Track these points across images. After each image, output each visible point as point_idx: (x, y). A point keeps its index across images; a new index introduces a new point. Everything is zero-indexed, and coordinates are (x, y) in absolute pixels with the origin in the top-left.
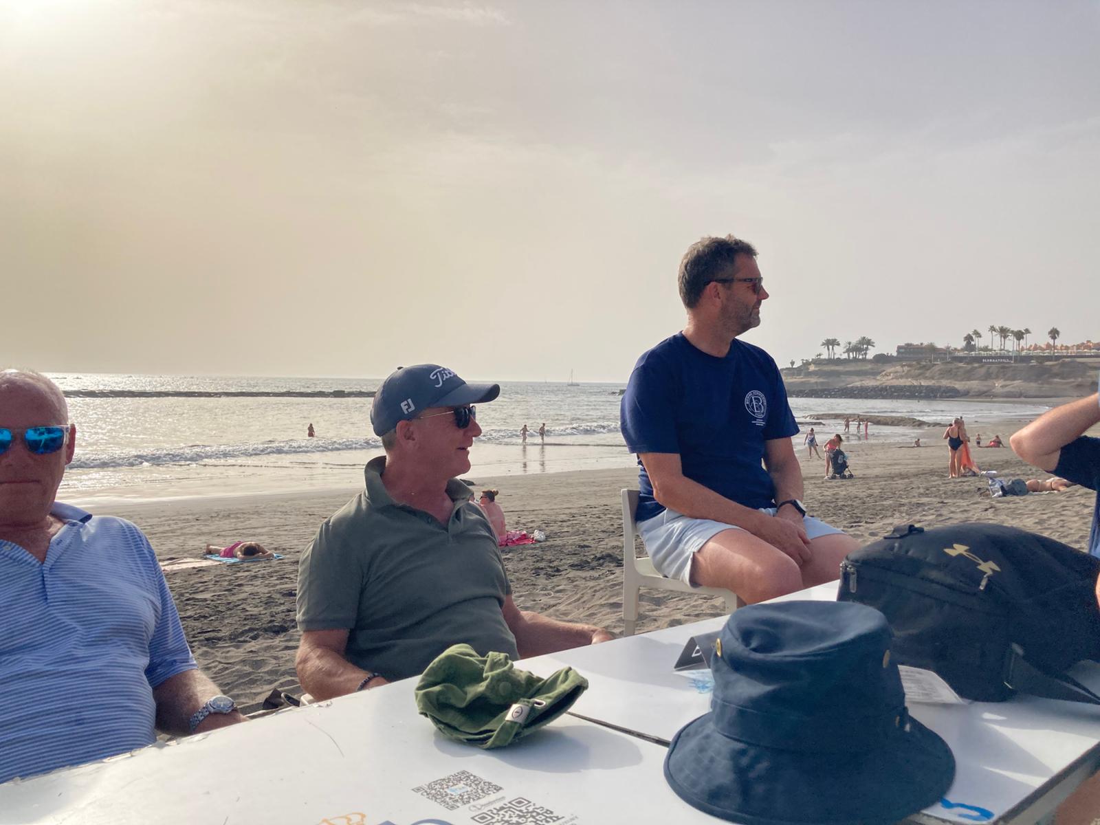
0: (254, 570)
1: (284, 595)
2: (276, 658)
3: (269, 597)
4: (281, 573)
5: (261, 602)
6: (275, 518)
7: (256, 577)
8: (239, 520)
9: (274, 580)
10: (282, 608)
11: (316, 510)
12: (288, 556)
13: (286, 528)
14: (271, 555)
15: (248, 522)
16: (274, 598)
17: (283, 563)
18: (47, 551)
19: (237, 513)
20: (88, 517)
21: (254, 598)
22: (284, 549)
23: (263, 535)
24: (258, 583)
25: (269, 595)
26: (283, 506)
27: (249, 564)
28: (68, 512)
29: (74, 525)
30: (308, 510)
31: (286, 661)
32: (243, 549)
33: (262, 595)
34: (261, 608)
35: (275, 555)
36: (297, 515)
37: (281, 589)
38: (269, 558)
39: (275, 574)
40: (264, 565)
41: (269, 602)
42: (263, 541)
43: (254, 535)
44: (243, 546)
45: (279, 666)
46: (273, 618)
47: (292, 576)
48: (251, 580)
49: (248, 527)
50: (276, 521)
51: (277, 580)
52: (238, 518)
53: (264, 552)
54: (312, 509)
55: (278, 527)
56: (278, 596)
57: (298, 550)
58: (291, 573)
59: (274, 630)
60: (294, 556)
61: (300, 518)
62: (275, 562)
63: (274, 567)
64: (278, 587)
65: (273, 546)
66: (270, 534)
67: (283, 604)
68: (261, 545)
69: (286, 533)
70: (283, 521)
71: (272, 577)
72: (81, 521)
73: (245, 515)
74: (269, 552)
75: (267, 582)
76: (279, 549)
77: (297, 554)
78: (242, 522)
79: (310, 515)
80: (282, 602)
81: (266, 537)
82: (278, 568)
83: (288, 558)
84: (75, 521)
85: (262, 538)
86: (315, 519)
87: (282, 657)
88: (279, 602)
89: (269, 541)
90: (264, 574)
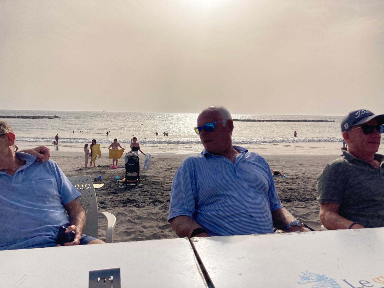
0: (278, 180)
1: (289, 189)
2: (293, 210)
3: (284, 189)
4: (287, 182)
5: (281, 191)
6: (283, 163)
7: (278, 182)
8: (271, 163)
9: (284, 184)
10: (289, 194)
11: (297, 162)
12: (289, 176)
13: (287, 167)
14: (283, 175)
15: (274, 164)
16: (285, 190)
17: (287, 179)
18: (235, 160)
19: (270, 160)
20: (247, 151)
21: (278, 189)
22: (287, 174)
23: (279, 168)
24: (279, 184)
25: (283, 189)
26: (285, 159)
27: (276, 178)
28: (241, 149)
29: (243, 153)
30: (294, 161)
31: (297, 212)
32: (274, 172)
33: (281, 189)
34: (281, 193)
35: (284, 175)
36: (291, 163)
37: (287, 187)
38: (282, 176)
39: (285, 182)
40: (281, 178)
41: (284, 191)
42: (280, 170)
43: (276, 168)
44: (273, 171)
45: (295, 213)
46: (286, 197)
47: (291, 183)
48: (277, 183)
49: (274, 165)
50: (283, 164)
51: (286, 184)
52: (271, 162)
53: (281, 174)
54: (296, 161)
55: (284, 166)
56: (287, 189)
57: (292, 175)
58: (290, 182)
59: (287, 201)
60: (291, 177)
61: (292, 164)
62: (284, 178)
63: (284, 179)
64: (286, 186)
65: (283, 172)
66: (282, 169)
67: (289, 192)
68: (280, 172)
69: (287, 168)
70: (286, 164)
71: (284, 183)
72: (245, 152)
73: (273, 161)
74: (282, 174)
75: (282, 184)
76: (285, 174)
77: (292, 176)
78: (272, 163)
79: (295, 163)
80: (288, 192)
81: (281, 169)
82: (285, 180)
83: (289, 177)
84: (243, 152)
85: (280, 169)
86: (297, 165)
87: (295, 210)
88: (287, 192)
89: (282, 170)
90: (281, 181)
